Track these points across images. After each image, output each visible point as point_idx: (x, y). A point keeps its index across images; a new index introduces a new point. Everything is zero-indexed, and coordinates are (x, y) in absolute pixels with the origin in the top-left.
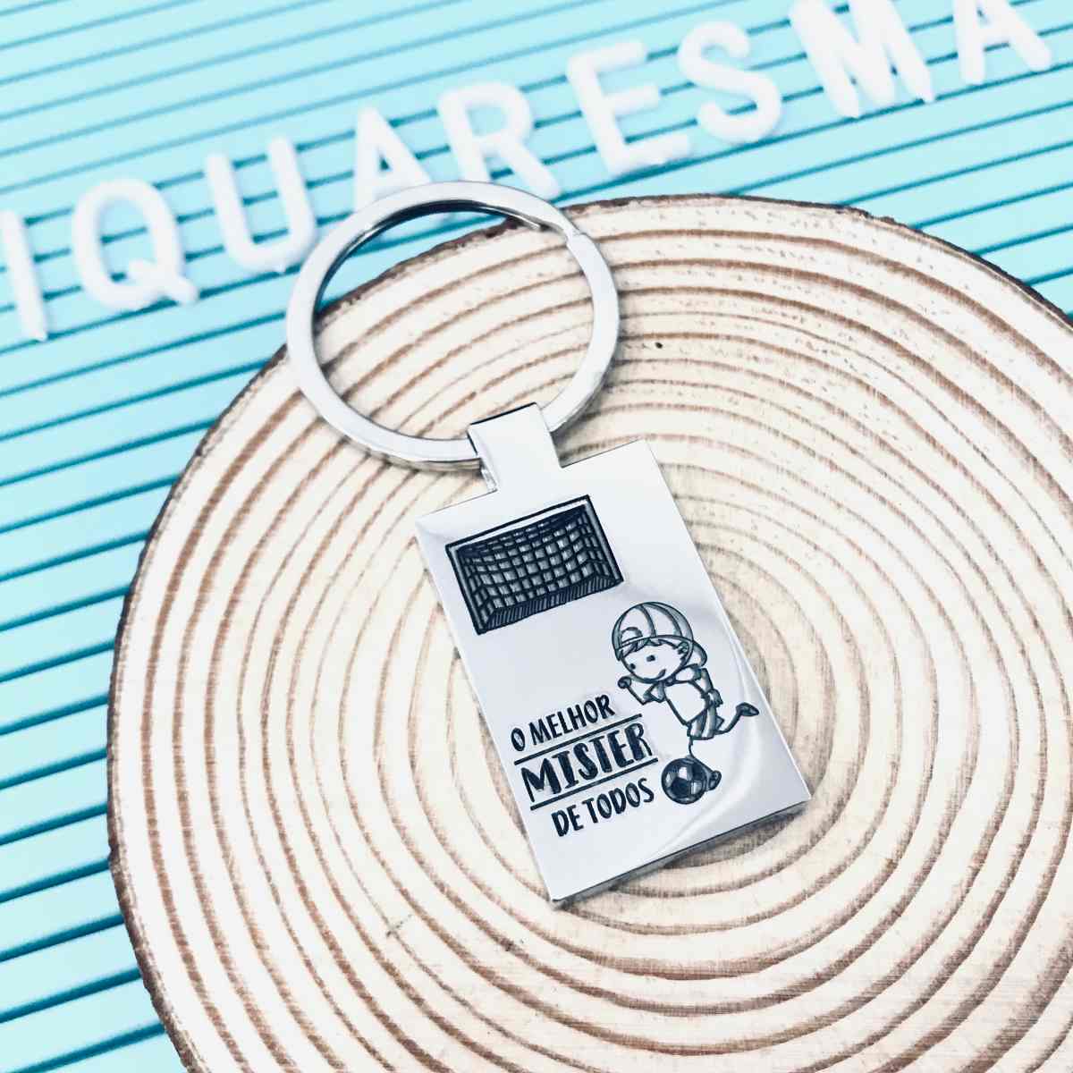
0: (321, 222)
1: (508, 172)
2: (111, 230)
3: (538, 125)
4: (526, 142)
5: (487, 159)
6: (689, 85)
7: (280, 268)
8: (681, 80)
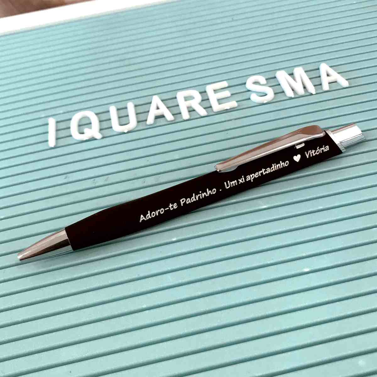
0: (138, 122)
1: (194, 110)
2: (81, 124)
3: (202, 100)
4: (200, 104)
5: (188, 108)
6: (249, 91)
7: (126, 131)
8: (246, 90)
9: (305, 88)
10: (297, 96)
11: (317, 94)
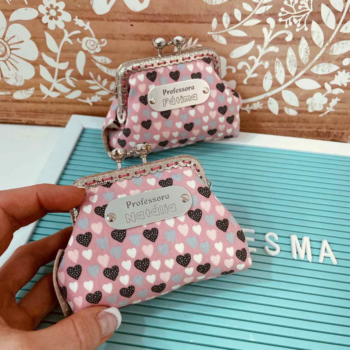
9: (306, 254)
10: (298, 259)
11: (312, 262)
